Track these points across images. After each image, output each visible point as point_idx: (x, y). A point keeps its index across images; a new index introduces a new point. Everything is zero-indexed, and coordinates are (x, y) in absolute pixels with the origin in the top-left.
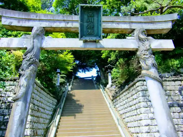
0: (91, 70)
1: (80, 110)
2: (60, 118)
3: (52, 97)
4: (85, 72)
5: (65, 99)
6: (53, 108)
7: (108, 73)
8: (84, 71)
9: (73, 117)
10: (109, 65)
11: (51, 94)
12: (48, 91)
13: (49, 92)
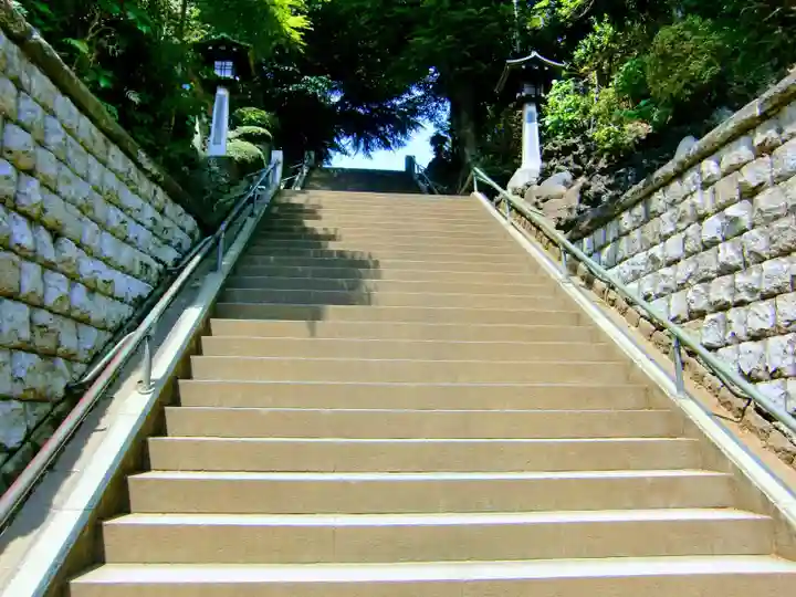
0: (401, 144)
1: (354, 287)
2: (204, 329)
3: (154, 179)
4: (367, 148)
5: (251, 223)
6: (158, 261)
7: (521, 104)
8: (366, 143)
9: (302, 324)
10: (534, 54)
11: (142, 156)
12: (112, 120)
13: (119, 130)
